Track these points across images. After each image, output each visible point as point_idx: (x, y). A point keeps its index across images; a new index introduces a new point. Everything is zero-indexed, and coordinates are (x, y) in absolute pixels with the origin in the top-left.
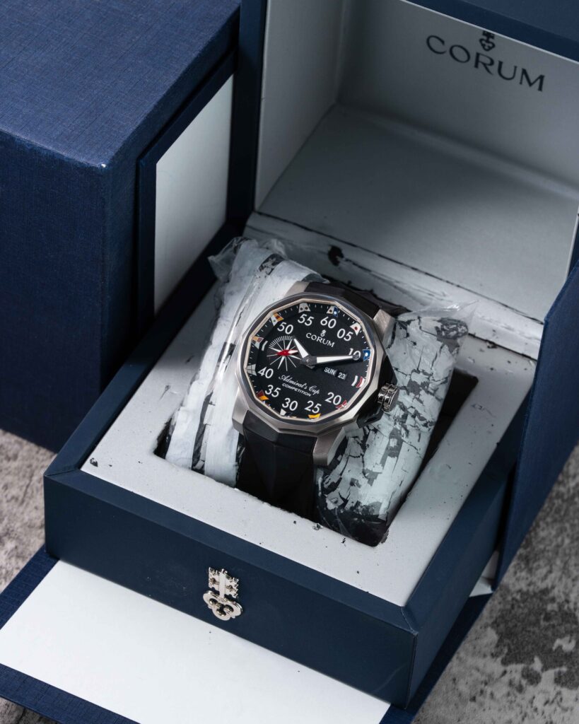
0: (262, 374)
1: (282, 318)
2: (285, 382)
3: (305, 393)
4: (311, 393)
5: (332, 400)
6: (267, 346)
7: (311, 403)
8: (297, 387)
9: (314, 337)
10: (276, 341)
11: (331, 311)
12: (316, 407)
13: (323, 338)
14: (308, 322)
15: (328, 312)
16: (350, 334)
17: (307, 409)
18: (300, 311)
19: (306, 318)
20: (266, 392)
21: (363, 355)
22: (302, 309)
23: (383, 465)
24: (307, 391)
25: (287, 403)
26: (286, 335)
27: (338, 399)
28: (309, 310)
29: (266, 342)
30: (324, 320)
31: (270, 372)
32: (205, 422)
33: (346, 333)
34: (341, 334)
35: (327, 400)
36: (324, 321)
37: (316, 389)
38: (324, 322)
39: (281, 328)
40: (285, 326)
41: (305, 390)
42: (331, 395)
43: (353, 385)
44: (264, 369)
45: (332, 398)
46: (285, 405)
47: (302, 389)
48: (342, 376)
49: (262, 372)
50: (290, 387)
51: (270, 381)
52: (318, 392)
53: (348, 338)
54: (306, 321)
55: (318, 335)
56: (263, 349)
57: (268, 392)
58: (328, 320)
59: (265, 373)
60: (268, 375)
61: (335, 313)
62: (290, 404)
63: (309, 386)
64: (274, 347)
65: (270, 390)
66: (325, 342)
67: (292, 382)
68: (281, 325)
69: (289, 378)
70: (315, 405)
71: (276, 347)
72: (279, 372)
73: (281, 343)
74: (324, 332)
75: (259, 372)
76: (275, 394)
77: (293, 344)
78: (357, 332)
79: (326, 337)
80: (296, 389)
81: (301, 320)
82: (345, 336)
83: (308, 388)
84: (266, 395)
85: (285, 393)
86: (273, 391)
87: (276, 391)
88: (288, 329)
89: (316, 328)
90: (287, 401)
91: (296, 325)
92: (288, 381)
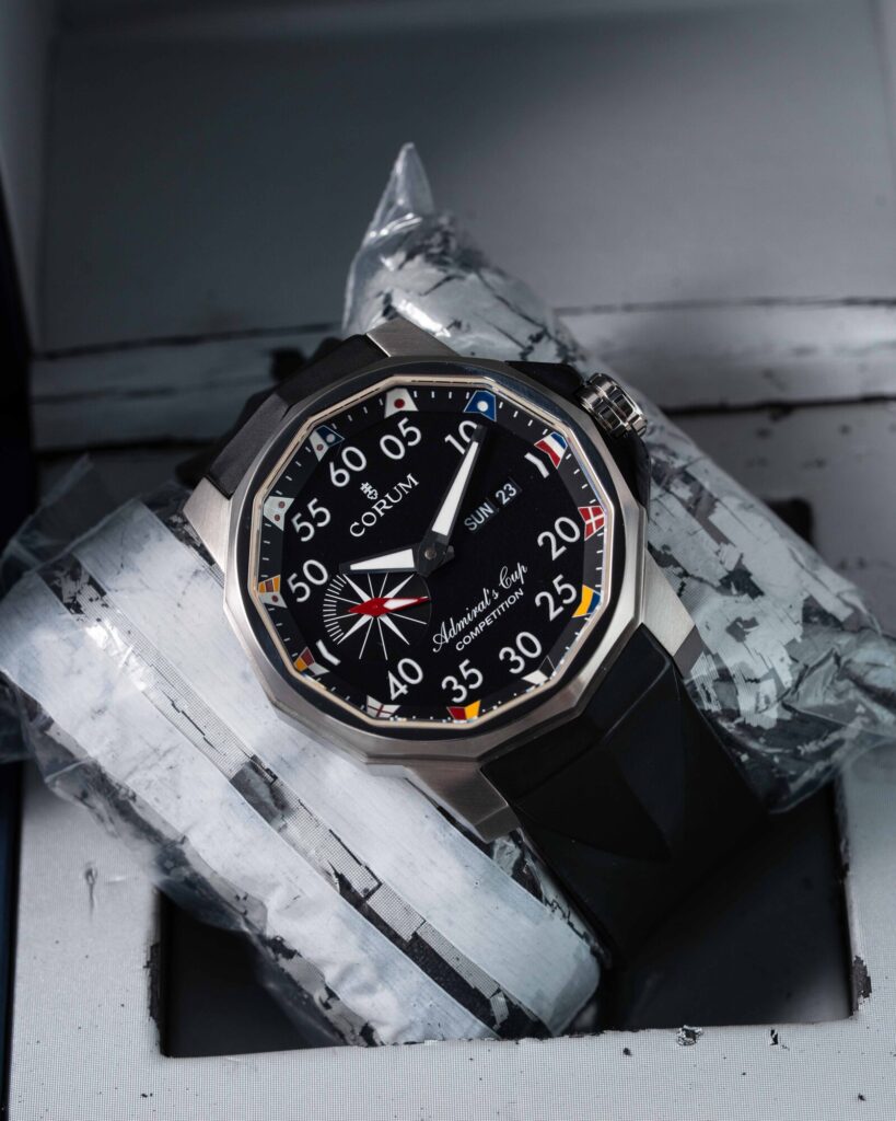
0: (403, 689)
1: (276, 580)
2: (453, 641)
3: (508, 603)
4: (516, 586)
5: (560, 542)
6: (332, 648)
7: (544, 600)
8: (481, 616)
9: (369, 519)
10: (331, 619)
11: (320, 447)
12: (559, 589)
13: (381, 496)
14: (321, 517)
15: (320, 455)
16: (405, 426)
17: (553, 615)
18: (280, 525)
19: (307, 516)
20: (455, 700)
21: (477, 417)
22: (277, 518)
23: (727, 541)
24: (504, 594)
25: (513, 657)
26: (326, 585)
27: (564, 526)
28: (289, 501)
29: (320, 645)
30: (334, 474)
31: (407, 668)
32: (406, 935)
33: (398, 434)
34: (393, 448)
35: (555, 554)
36: (338, 477)
37: (513, 569)
38: (340, 478)
39: (301, 592)
40: (302, 578)
41: (503, 598)
42: (547, 540)
43: (545, 473)
44: (392, 679)
45: (554, 540)
46: (516, 664)
47: (494, 604)
48: (507, 492)
49: (397, 688)
50: (473, 634)
51: (433, 677)
52: (522, 569)
53: (412, 436)
54: (314, 522)
55: (368, 505)
56: (335, 661)
57: (459, 693)
58: (340, 465)
59: (403, 682)
60: (413, 675)
61: (331, 438)
62: (518, 653)
63: (494, 585)
64: (345, 631)
65: (455, 687)
66: (395, 496)
67: (463, 623)
68: (293, 588)
69: (448, 627)
70: (553, 591)
71: (346, 625)
72: (420, 646)
73: (342, 608)
74: (366, 488)
75: (394, 696)
76: (473, 678)
77: (360, 577)
78: (410, 406)
79: (383, 488)
80: (488, 621)
81: (305, 531)
82: (405, 441)
83: (500, 590)
84: (467, 702)
85: (483, 652)
86: (461, 681)
87: (465, 674)
88: (313, 573)
89: (348, 503)
90: (507, 655)
91: (312, 550)
92: (454, 632)
